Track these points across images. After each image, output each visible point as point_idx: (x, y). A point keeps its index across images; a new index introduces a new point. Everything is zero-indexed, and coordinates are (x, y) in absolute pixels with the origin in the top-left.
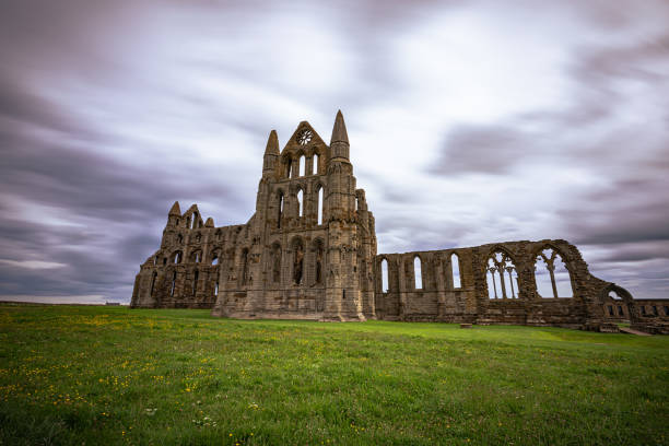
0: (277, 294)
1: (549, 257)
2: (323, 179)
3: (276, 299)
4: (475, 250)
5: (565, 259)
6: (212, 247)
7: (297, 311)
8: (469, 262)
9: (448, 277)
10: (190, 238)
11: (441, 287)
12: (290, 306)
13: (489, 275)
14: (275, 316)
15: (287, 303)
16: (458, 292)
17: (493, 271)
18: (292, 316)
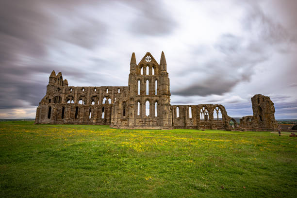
0: (141, 120)
1: (217, 109)
2: (158, 78)
3: (140, 122)
4: (197, 106)
5: (222, 111)
6: (79, 96)
7: (149, 126)
8: (195, 110)
9: (188, 114)
10: (66, 91)
11: (187, 118)
12: (146, 124)
13: (201, 114)
14: (141, 128)
15: (145, 123)
16: (191, 119)
17: (202, 113)
18: (148, 128)
